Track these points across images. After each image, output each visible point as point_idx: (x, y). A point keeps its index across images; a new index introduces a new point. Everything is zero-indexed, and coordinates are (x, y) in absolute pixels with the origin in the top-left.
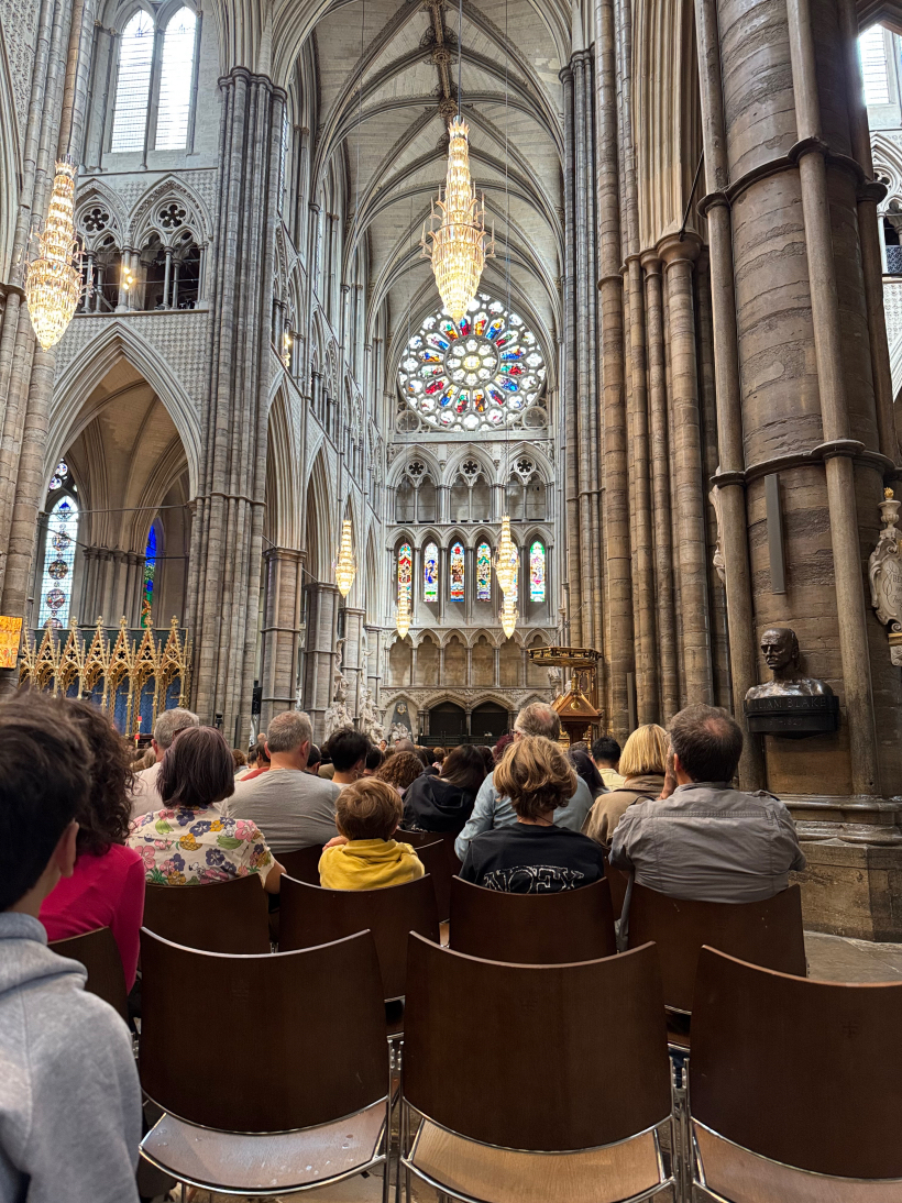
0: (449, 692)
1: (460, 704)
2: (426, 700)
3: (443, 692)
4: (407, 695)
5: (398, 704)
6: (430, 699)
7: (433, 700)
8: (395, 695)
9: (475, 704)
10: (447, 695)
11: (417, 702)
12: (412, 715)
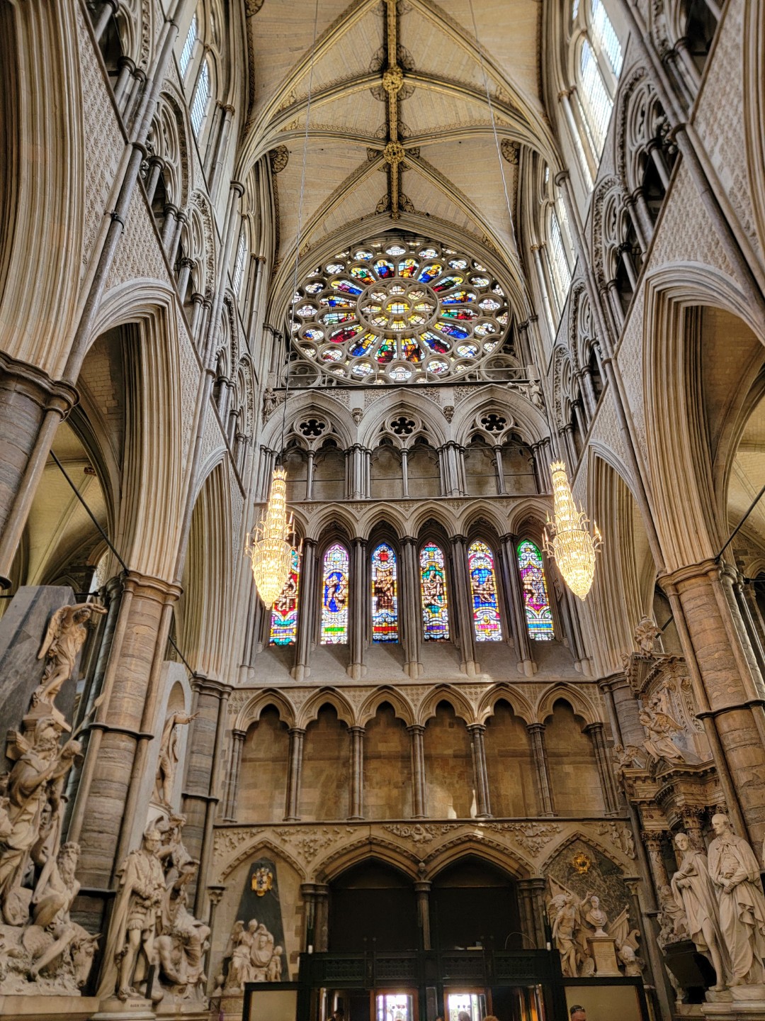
0: (378, 833)
1: (402, 864)
2: (322, 855)
3: (362, 834)
4: (276, 841)
5: (255, 868)
6: (331, 851)
7: (339, 855)
8: (249, 843)
9: (439, 864)
10: (371, 842)
11: (301, 861)
12: (288, 898)
